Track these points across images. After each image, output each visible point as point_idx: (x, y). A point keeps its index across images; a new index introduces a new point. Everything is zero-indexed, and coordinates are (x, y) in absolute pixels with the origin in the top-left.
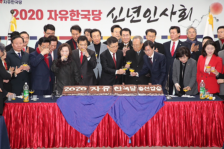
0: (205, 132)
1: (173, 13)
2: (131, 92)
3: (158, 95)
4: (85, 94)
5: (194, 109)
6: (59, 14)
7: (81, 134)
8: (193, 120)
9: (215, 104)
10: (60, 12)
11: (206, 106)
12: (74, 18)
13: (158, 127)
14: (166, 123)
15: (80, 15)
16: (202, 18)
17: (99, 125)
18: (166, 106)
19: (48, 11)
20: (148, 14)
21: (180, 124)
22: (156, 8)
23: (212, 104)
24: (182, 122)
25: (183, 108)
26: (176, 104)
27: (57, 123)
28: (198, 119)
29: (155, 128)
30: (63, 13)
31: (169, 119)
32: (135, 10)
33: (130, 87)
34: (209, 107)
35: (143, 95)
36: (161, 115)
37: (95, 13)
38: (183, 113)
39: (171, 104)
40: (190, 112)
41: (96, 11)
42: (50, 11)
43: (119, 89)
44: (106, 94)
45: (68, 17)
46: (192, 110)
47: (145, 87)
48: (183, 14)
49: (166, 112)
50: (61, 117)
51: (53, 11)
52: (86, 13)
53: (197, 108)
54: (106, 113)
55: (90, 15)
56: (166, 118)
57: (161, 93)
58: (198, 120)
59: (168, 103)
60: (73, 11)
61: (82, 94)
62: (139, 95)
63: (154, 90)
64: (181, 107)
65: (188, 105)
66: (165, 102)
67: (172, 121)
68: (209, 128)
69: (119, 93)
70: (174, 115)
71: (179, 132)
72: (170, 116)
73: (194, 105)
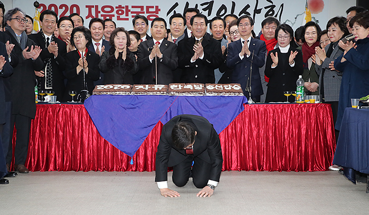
0: (303, 149)
1: (257, 11)
2: (194, 91)
3: (236, 95)
4: (127, 93)
5: (289, 115)
6: (101, 11)
7: (121, 152)
8: (286, 132)
9: (319, 108)
10: (103, 8)
11: (305, 111)
12: (121, 17)
13: (234, 143)
14: (246, 136)
15: (129, 13)
16: (296, 18)
17: (146, 139)
18: (247, 111)
19: (87, 7)
20: (223, 12)
21: (267, 138)
22: (234, 4)
23: (314, 108)
24: (271, 135)
25: (272, 115)
26: (261, 109)
27: (84, 134)
28: (294, 130)
29: (230, 144)
30: (106, 9)
31: (251, 131)
32: (205, 6)
33: (195, 86)
34: (310, 112)
35: (213, 94)
36: (239, 124)
37: (150, 10)
38: (272, 121)
39: (254, 109)
40: (283, 121)
41: (153, 7)
42: (90, 7)
43: (178, 88)
44: (159, 93)
45: (114, 16)
46: (285, 117)
47: (217, 86)
48: (271, 12)
49: (247, 120)
50: (90, 127)
51: (93, 7)
52: (139, 10)
53: (293, 114)
54: (157, 122)
55: (144, 13)
56: (247, 128)
57: (239, 93)
58: (294, 132)
59: (250, 107)
60: (120, 7)
61: (122, 93)
62: (208, 94)
63: (230, 88)
64: (270, 113)
65: (279, 110)
66: (245, 105)
67: (255, 133)
68: (310, 144)
69: (178, 92)
70: (258, 125)
71: (265, 150)
72: (253, 126)
73: (288, 110)
